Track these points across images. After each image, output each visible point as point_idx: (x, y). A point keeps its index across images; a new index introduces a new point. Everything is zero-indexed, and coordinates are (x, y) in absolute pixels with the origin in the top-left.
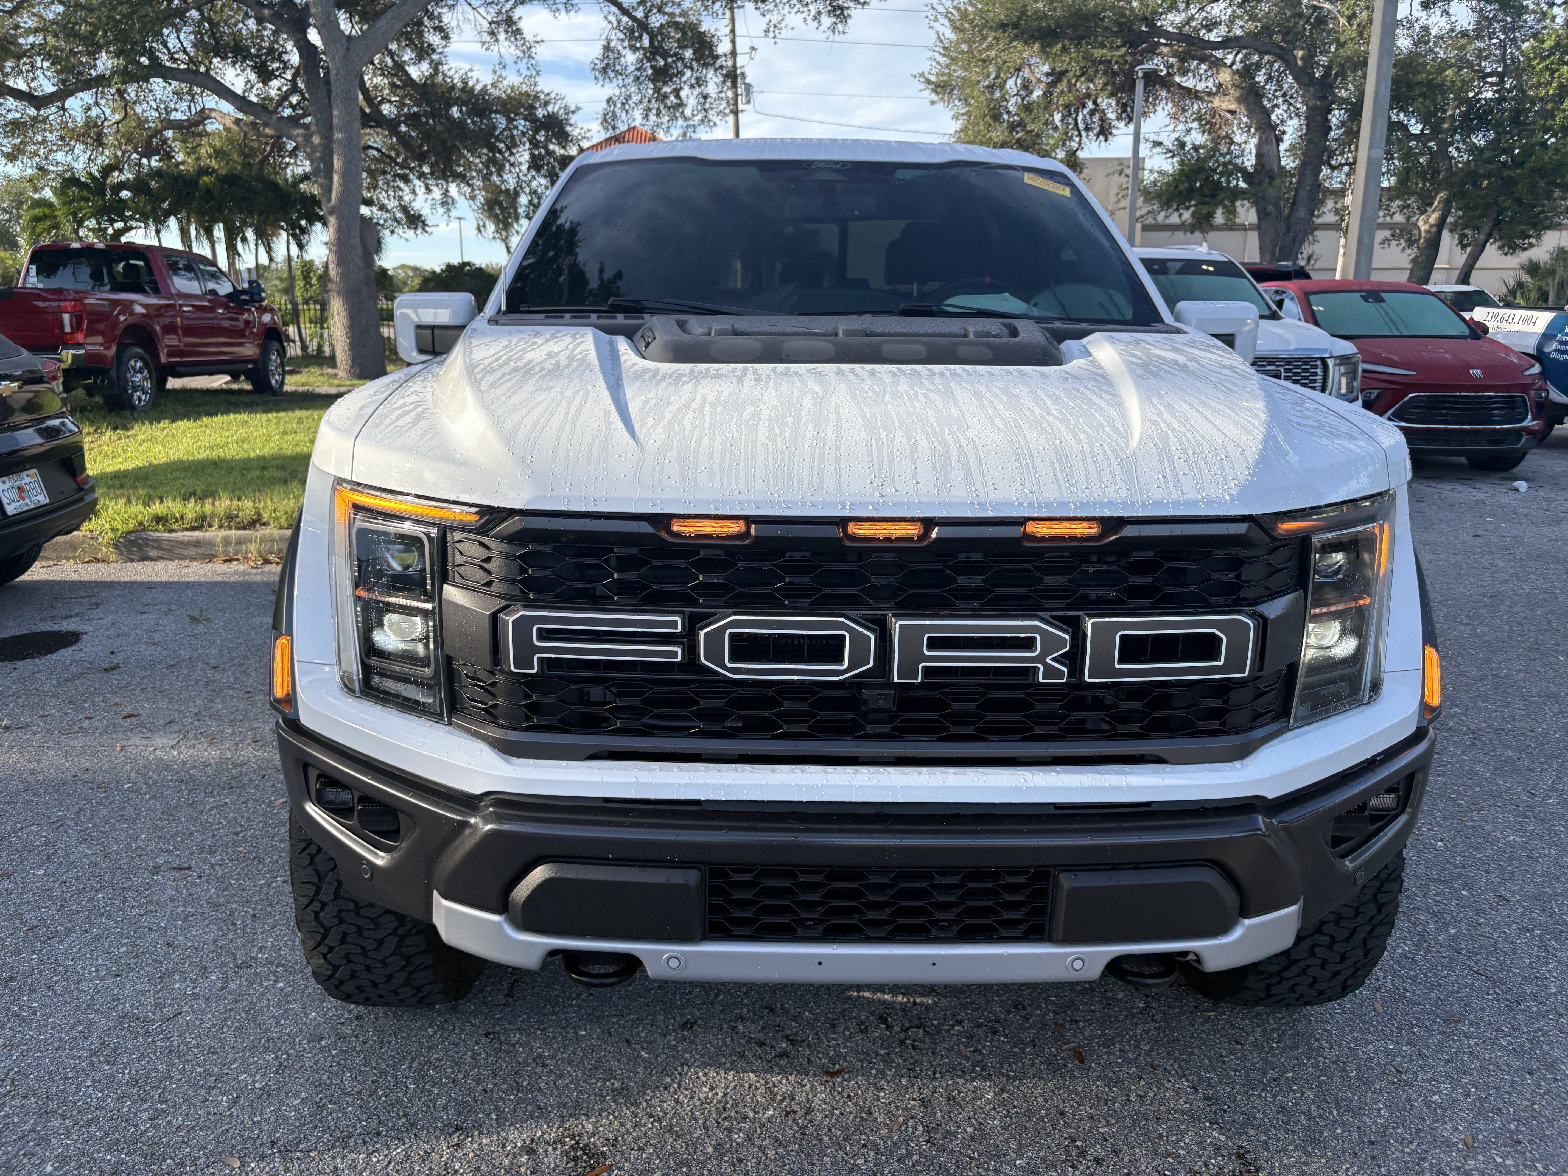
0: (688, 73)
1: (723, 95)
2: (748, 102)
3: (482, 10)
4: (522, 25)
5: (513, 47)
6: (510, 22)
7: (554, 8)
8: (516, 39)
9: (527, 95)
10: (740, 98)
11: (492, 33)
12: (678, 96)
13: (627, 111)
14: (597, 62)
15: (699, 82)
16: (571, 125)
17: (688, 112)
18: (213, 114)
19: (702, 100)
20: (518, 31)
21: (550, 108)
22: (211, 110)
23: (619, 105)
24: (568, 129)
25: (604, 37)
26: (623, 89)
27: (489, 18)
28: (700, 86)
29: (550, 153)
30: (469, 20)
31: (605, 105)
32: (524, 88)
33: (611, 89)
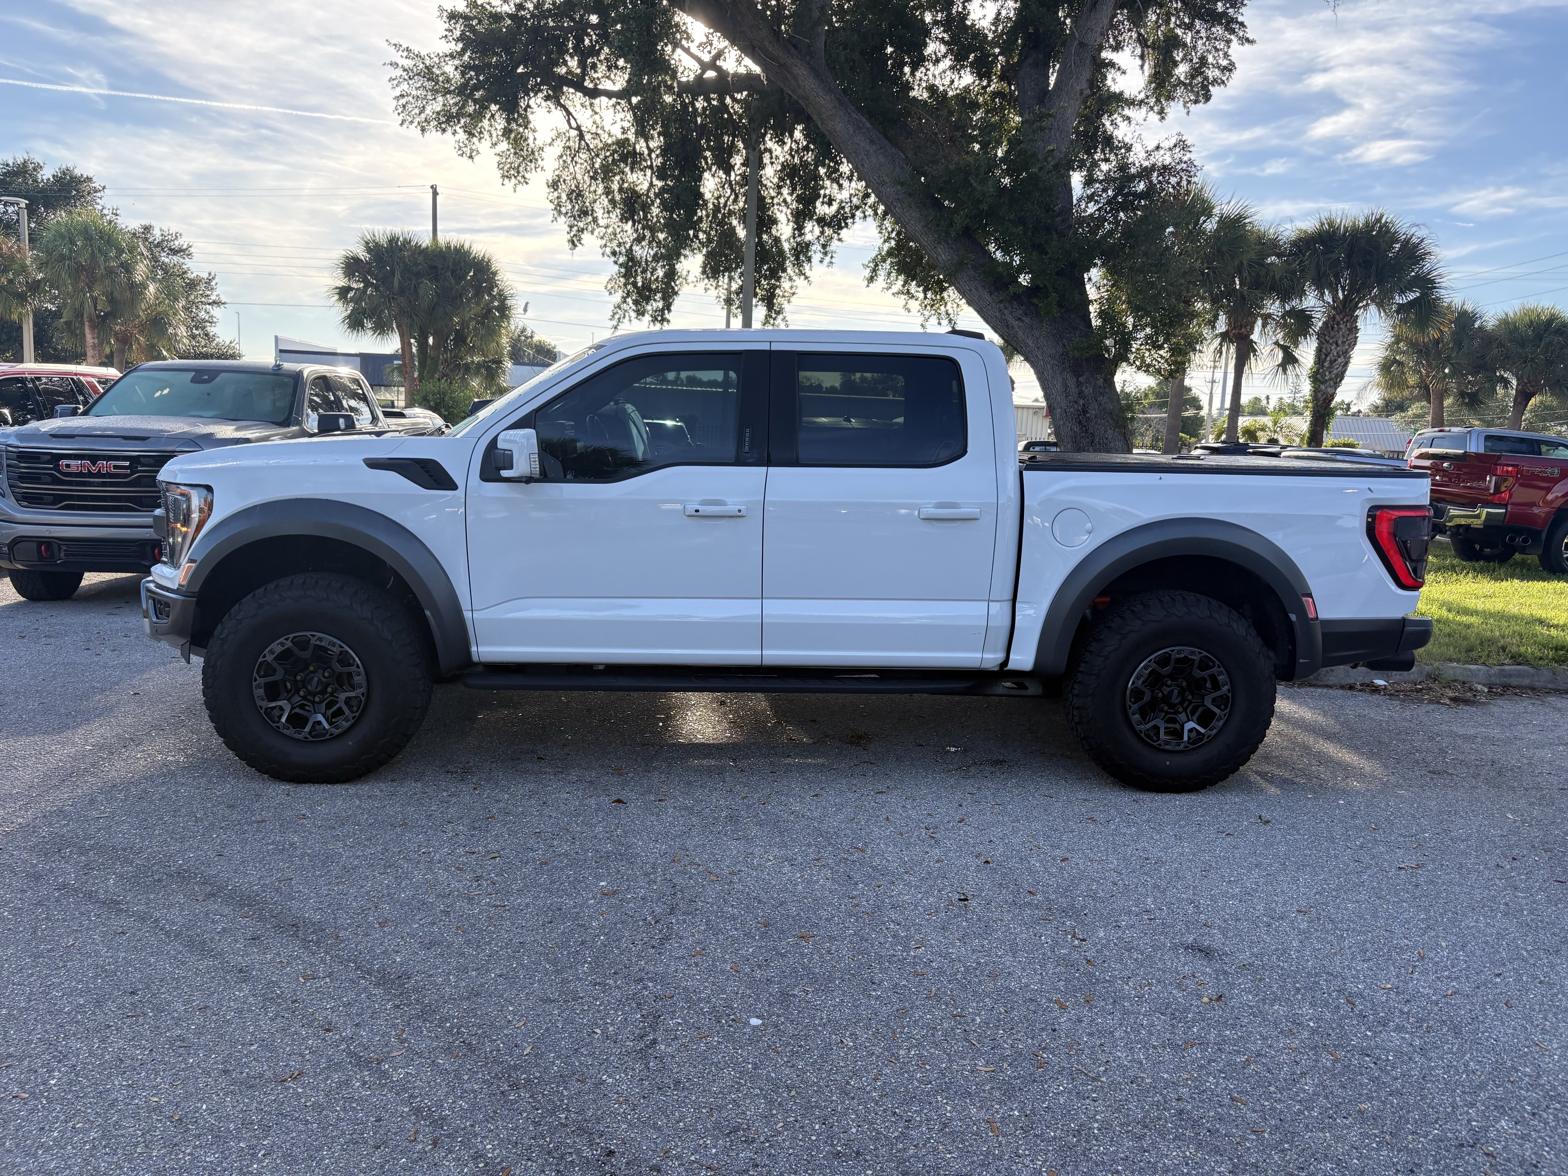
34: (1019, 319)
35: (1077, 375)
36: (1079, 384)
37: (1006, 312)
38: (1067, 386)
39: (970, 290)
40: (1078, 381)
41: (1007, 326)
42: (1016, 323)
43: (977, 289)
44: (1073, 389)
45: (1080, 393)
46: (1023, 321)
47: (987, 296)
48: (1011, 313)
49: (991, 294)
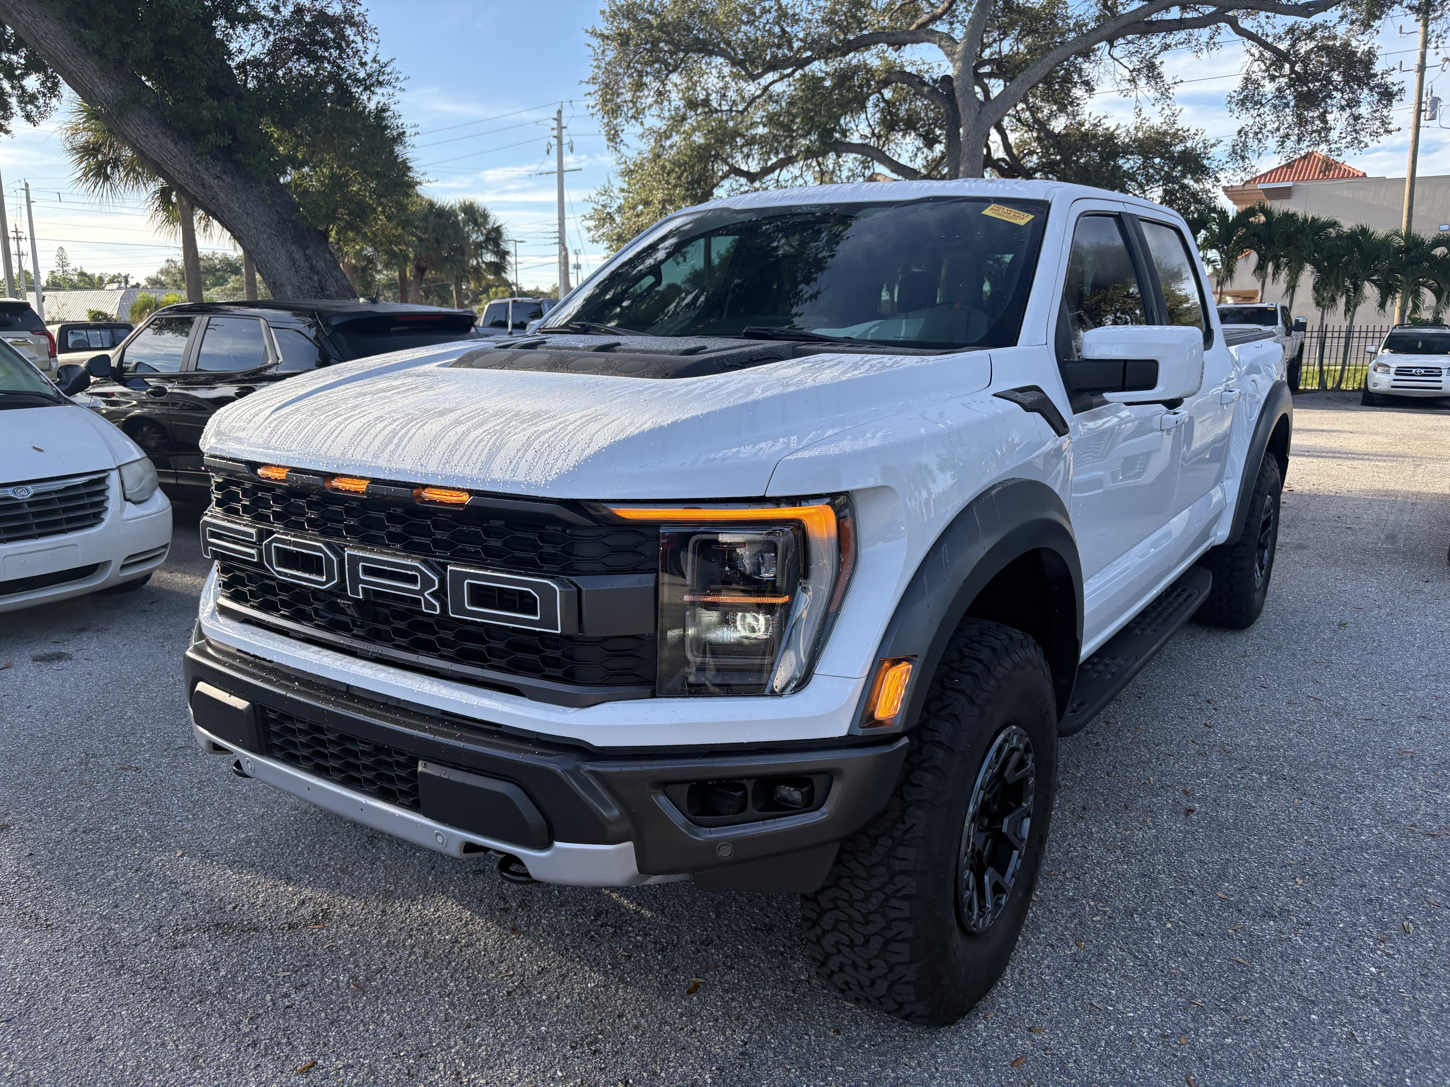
0: (1338, 95)
1: (1378, 114)
2: (1433, 118)
3: (1124, 61)
4: (1162, 69)
5: (1153, 91)
6: (1151, 67)
7: (1197, 49)
8: (1157, 83)
9: (1165, 133)
10: (1423, 114)
11: (1132, 81)
12: (1325, 121)
13: (1260, 141)
14: (1235, 94)
15: (1353, 103)
16: (1209, 158)
17: (1334, 135)
18: (878, 178)
19: (1352, 122)
20: (1159, 76)
21: (1189, 144)
22: (878, 174)
23: (1251, 135)
24: (1205, 162)
25: (1244, 71)
26: (1258, 119)
27: (1131, 68)
28: (1351, 108)
29: (1184, 187)
30: (1109, 72)
31: (1236, 137)
32: (1165, 127)
33: (1247, 119)
34: (218, 177)
35: (304, 248)
36: (307, 258)
37: (199, 167)
38: (294, 261)
39: (147, 136)
40: (305, 255)
41: (203, 185)
42: (214, 182)
43: (156, 136)
44: (302, 263)
45: (312, 268)
46: (223, 180)
47: (171, 146)
48: (207, 169)
49: (176, 144)
